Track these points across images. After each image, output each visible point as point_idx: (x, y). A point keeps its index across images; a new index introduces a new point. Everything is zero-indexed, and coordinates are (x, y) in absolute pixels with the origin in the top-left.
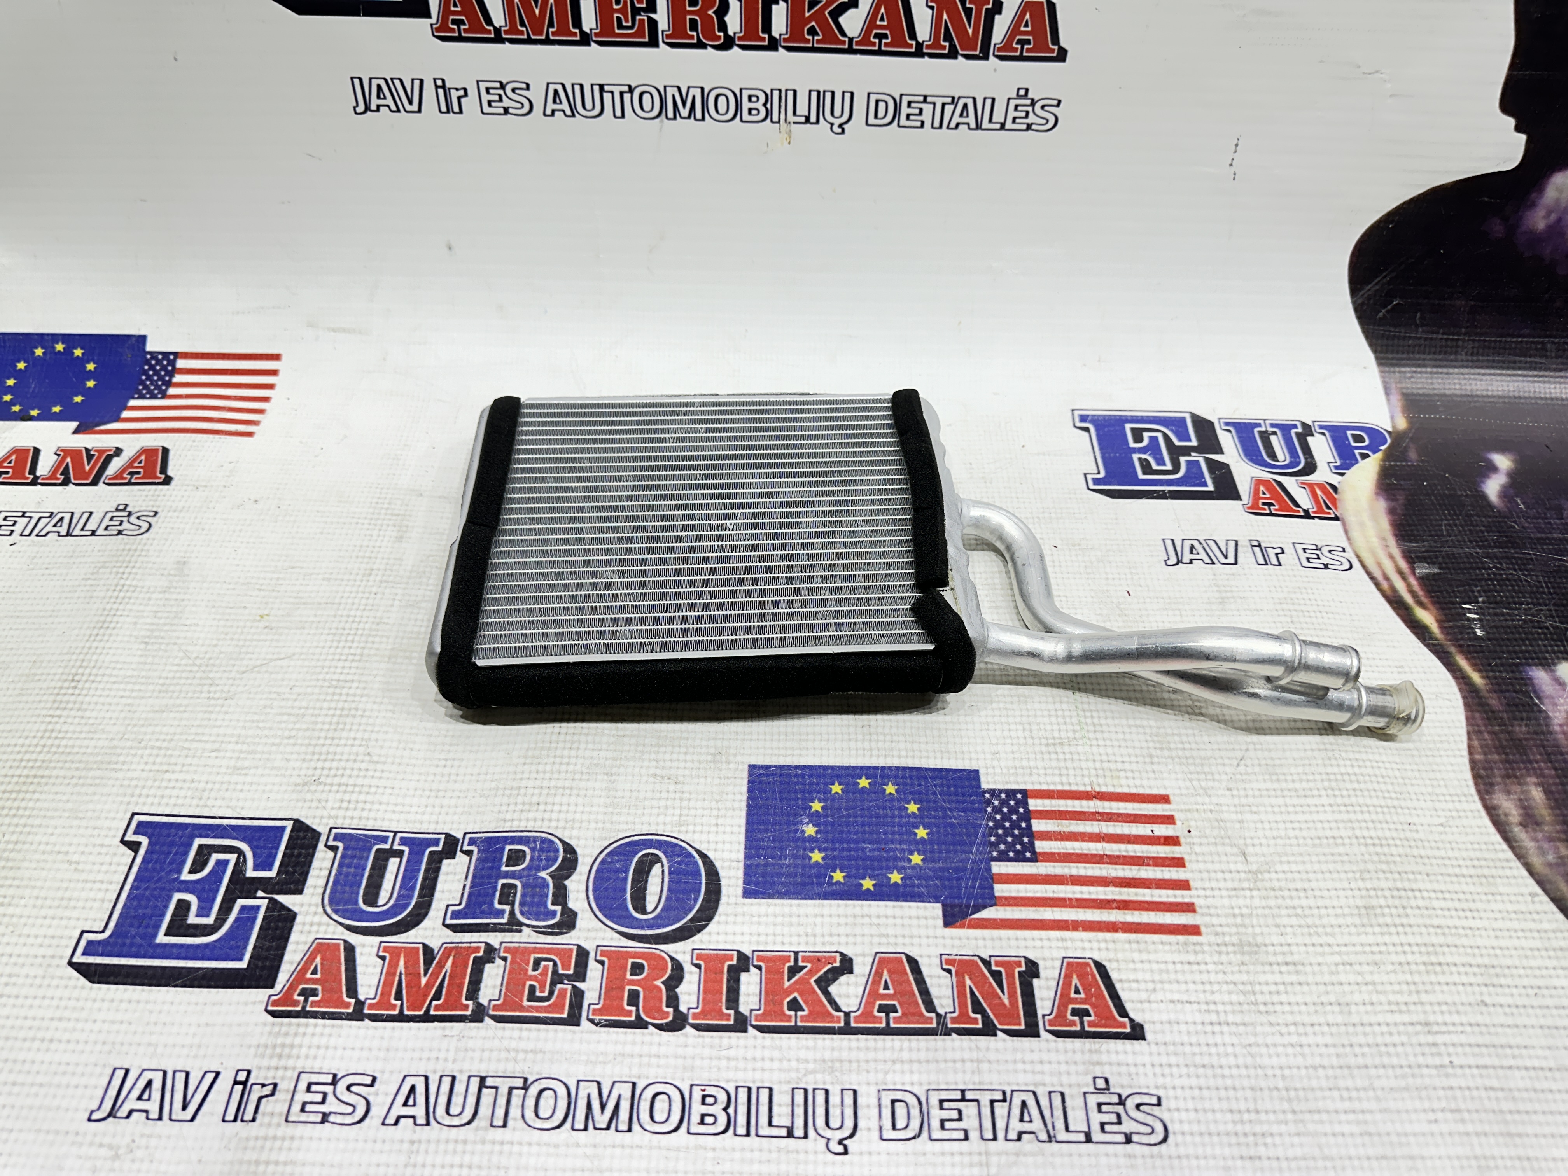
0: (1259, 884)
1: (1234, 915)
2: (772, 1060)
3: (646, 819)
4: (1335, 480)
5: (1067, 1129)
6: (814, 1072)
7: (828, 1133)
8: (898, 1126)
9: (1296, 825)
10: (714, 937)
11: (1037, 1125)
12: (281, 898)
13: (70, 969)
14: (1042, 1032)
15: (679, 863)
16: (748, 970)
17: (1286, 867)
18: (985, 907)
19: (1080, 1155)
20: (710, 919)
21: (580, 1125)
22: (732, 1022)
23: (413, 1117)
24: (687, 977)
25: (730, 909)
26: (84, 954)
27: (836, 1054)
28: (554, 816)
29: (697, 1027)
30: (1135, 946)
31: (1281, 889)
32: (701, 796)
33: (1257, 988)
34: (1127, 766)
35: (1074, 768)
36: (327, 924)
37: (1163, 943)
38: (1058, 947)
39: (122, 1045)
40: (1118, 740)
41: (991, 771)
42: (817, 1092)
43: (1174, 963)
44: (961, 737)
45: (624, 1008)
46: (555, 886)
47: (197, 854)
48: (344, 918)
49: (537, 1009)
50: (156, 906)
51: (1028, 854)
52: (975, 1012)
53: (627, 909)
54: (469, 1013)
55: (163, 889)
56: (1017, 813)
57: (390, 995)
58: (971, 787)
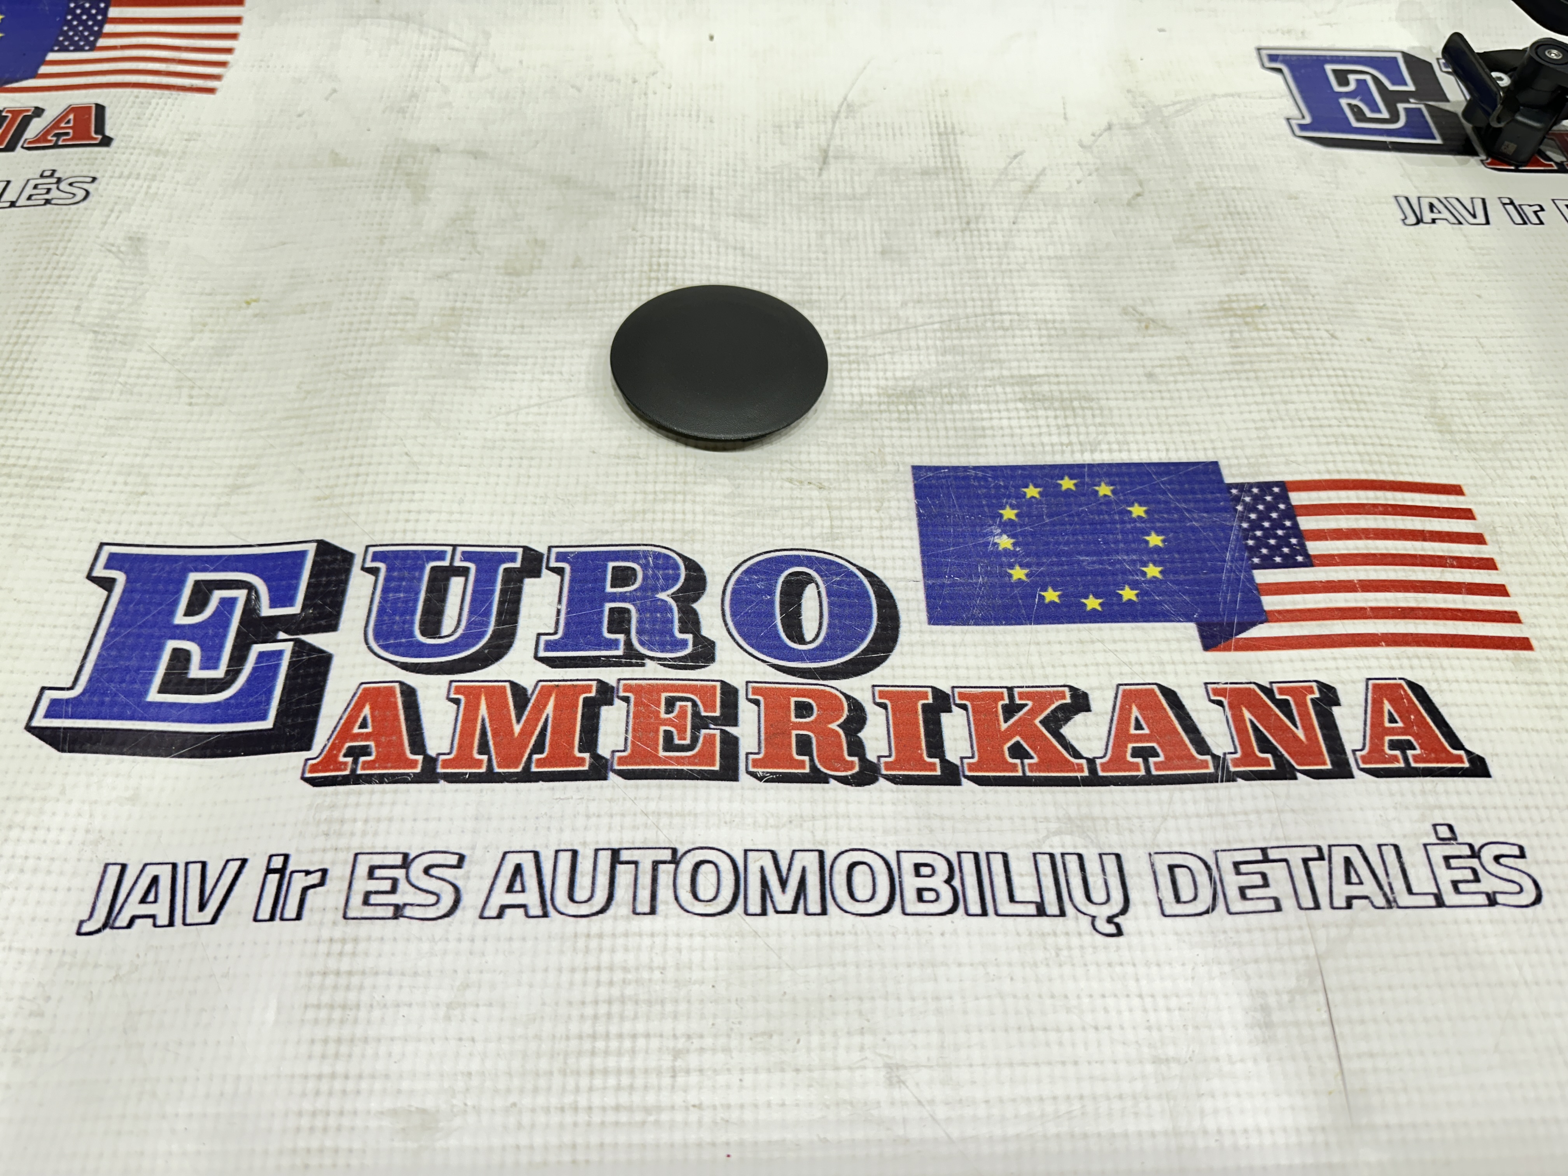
2: (999, 818)
3: (787, 531)
5: (1409, 890)
6: (1058, 832)
7: (1092, 910)
8: (1183, 898)
10: (899, 672)
11: (1369, 887)
12: (310, 639)
13: (29, 736)
14: (1355, 771)
15: (839, 584)
16: (950, 712)
18: (1253, 624)
19: (1432, 924)
20: (890, 650)
21: (755, 907)
22: (938, 773)
23: (523, 906)
24: (870, 717)
25: (915, 638)
26: (47, 716)
27: (1084, 810)
28: (667, 526)
29: (894, 780)
30: (1456, 663)
32: (857, 504)
34: (1405, 451)
35: (1341, 453)
36: (376, 665)
37: (1488, 659)
38: (1358, 668)
39: (113, 833)
40: (1389, 420)
41: (1234, 461)
42: (1067, 857)
43: (1507, 683)
44: (1188, 424)
45: (792, 759)
46: (680, 610)
47: (194, 593)
48: (397, 654)
49: (678, 760)
50: (143, 657)
51: (1300, 559)
52: (1262, 751)
53: (779, 638)
54: (586, 768)
55: (152, 636)
56: (1277, 509)
57: (472, 747)
58: (1211, 482)
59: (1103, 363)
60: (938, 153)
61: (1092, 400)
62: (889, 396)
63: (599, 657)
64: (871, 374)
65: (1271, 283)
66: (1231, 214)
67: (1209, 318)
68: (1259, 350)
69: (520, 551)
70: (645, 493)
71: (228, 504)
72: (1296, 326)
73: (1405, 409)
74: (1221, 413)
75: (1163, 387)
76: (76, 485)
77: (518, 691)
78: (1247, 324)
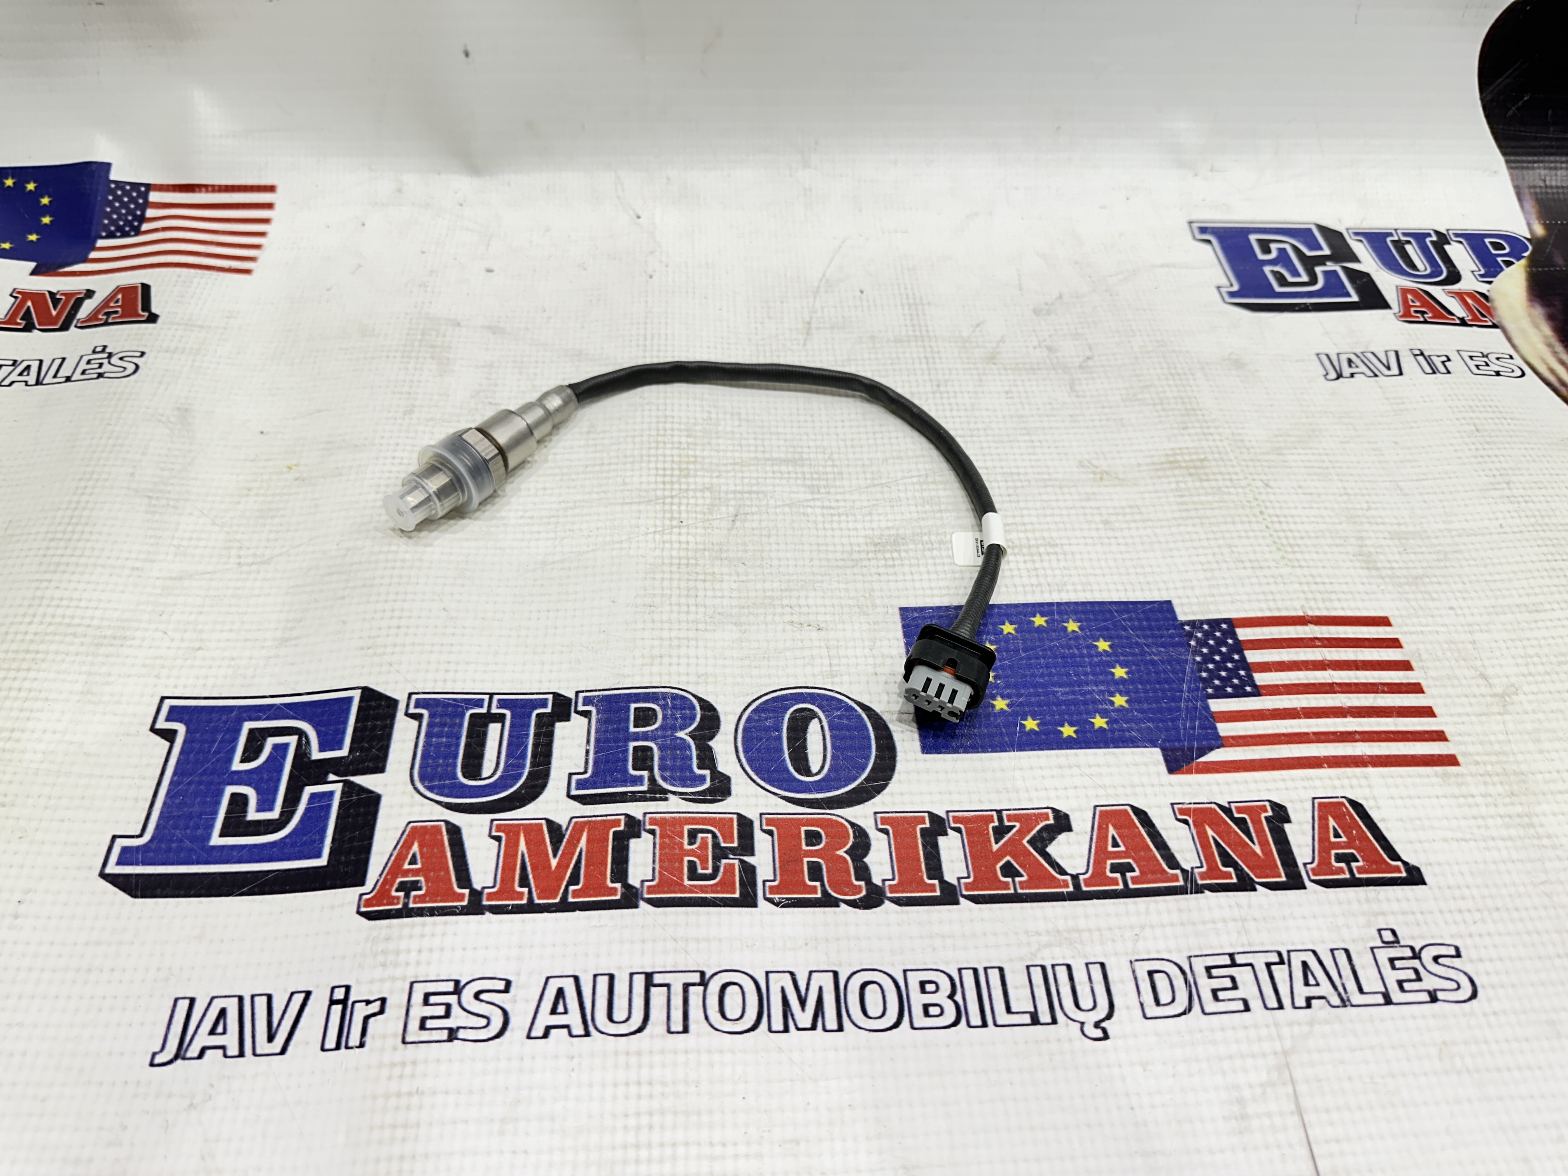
0: (1510, 708)
1: (1491, 743)
2: (995, 934)
3: (791, 671)
4: (1483, 288)
5: (1361, 990)
6: (1049, 945)
7: (1080, 1016)
8: (1162, 1001)
9: (1535, 642)
10: (897, 799)
11: (1325, 989)
13: (103, 882)
14: (1307, 882)
15: (840, 717)
16: (946, 834)
17: (1534, 688)
18: (1211, 749)
19: (1382, 1020)
21: (778, 1025)
22: (938, 893)
23: (567, 1026)
24: (874, 843)
25: (911, 766)
27: (1071, 923)
28: (682, 670)
29: (898, 902)
30: (1390, 781)
31: (1534, 712)
32: (852, 644)
33: (1535, 820)
34: (1337, 588)
35: (1280, 592)
36: (422, 805)
37: (1420, 776)
38: (1305, 788)
39: (181, 969)
40: (1321, 560)
41: (1185, 601)
42: (1057, 968)
43: (1437, 797)
44: (1143, 567)
45: (805, 885)
46: (698, 747)
47: (248, 740)
48: (442, 795)
49: (702, 889)
50: (205, 803)
51: (1248, 689)
52: (1225, 865)
53: (788, 771)
54: (618, 897)
55: (211, 783)
56: (1226, 644)
57: (513, 881)
58: (1166, 619)
59: (1064, 512)
60: (908, 323)
61: (1056, 545)
62: (876, 545)
63: (625, 793)
64: (859, 525)
65: (1210, 437)
66: (1172, 374)
67: (1157, 470)
68: (1203, 498)
69: (550, 697)
70: (661, 639)
71: (278, 656)
72: (1234, 477)
73: (1335, 549)
74: (1172, 557)
75: (1118, 534)
76: (136, 642)
77: (554, 829)
78: (1191, 475)
